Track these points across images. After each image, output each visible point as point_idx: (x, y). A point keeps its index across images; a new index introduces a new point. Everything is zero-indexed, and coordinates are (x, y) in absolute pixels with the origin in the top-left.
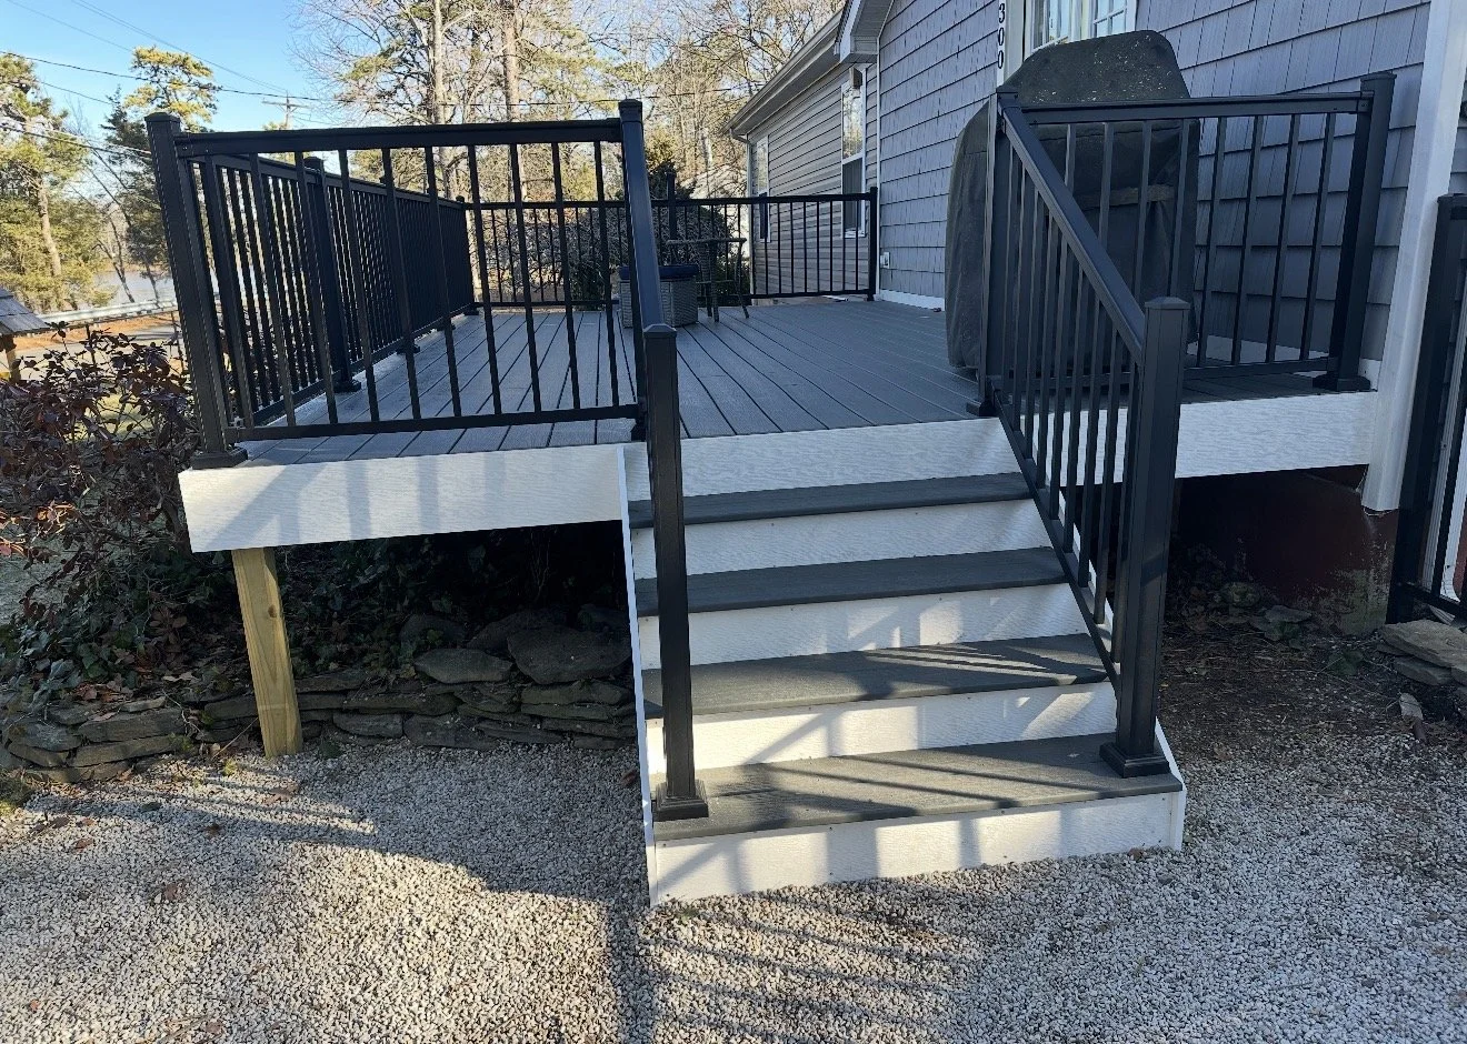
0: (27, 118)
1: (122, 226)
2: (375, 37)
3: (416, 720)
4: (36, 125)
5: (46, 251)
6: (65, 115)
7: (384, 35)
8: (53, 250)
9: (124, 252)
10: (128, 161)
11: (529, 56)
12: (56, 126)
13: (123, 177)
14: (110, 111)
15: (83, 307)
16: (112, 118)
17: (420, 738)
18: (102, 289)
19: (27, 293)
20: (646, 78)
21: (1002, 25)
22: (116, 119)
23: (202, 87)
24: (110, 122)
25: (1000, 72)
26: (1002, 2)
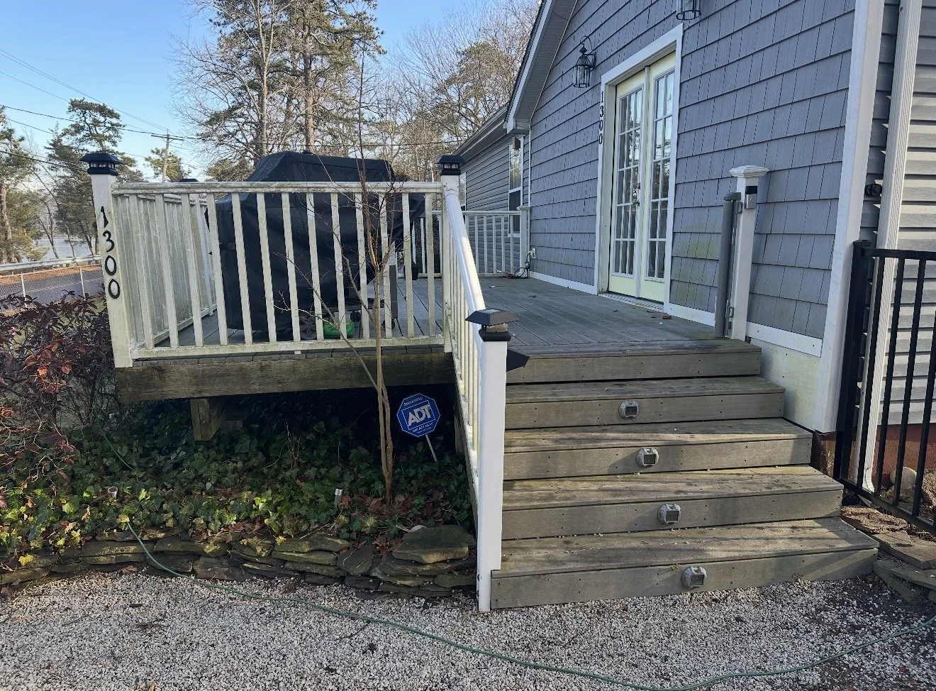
1: (54, 209)
2: (225, 99)
4: (2, 145)
5: (3, 224)
6: (22, 139)
7: (231, 98)
8: (7, 224)
9: (54, 225)
10: (61, 169)
11: (323, 116)
12: (15, 146)
13: (57, 179)
14: (51, 138)
15: (25, 260)
16: (52, 142)
18: (38, 249)
20: (396, 131)
21: (602, 118)
22: (55, 143)
23: (112, 125)
24: (51, 144)
25: (601, 147)
26: (602, 104)
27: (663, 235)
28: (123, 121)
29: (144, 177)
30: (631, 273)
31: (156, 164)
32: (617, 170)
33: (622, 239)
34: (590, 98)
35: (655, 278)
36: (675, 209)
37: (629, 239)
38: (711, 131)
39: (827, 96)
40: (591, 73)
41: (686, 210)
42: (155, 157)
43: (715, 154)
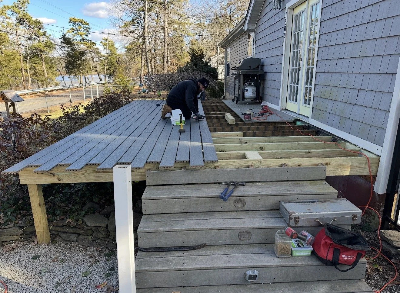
0: (40, 36)
1: (64, 65)
2: (131, 16)
3: (81, 237)
4: (42, 38)
5: (43, 71)
6: (50, 35)
7: (133, 15)
8: (45, 71)
9: (64, 71)
10: (66, 48)
11: (171, 22)
12: (47, 39)
13: (65, 52)
14: (62, 34)
15: (53, 86)
16: (62, 36)
17: (81, 243)
18: (57, 81)
19: (38, 82)
20: (205, 27)
21: (286, 25)
22: (63, 36)
23: (86, 28)
24: (62, 37)
25: (285, 39)
26: (286, 18)
27: (311, 84)
28: (90, 26)
29: (99, 50)
30: (296, 101)
31: (104, 45)
32: (292, 51)
33: (293, 85)
34: (281, 15)
35: (307, 105)
36: (316, 72)
37: (296, 85)
38: (336, 33)
39: (395, 17)
40: (282, 3)
41: (321, 74)
42: (104, 42)
43: (337, 46)
